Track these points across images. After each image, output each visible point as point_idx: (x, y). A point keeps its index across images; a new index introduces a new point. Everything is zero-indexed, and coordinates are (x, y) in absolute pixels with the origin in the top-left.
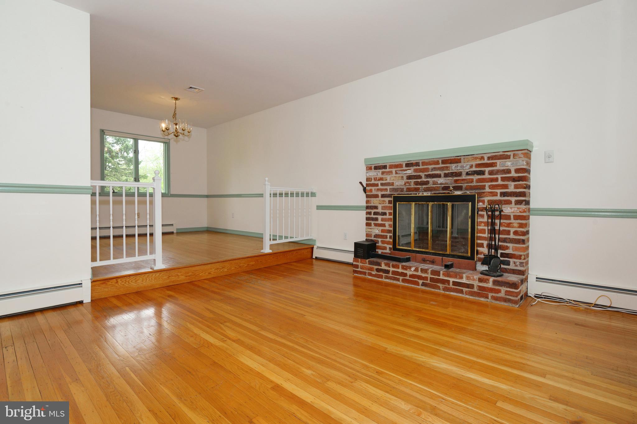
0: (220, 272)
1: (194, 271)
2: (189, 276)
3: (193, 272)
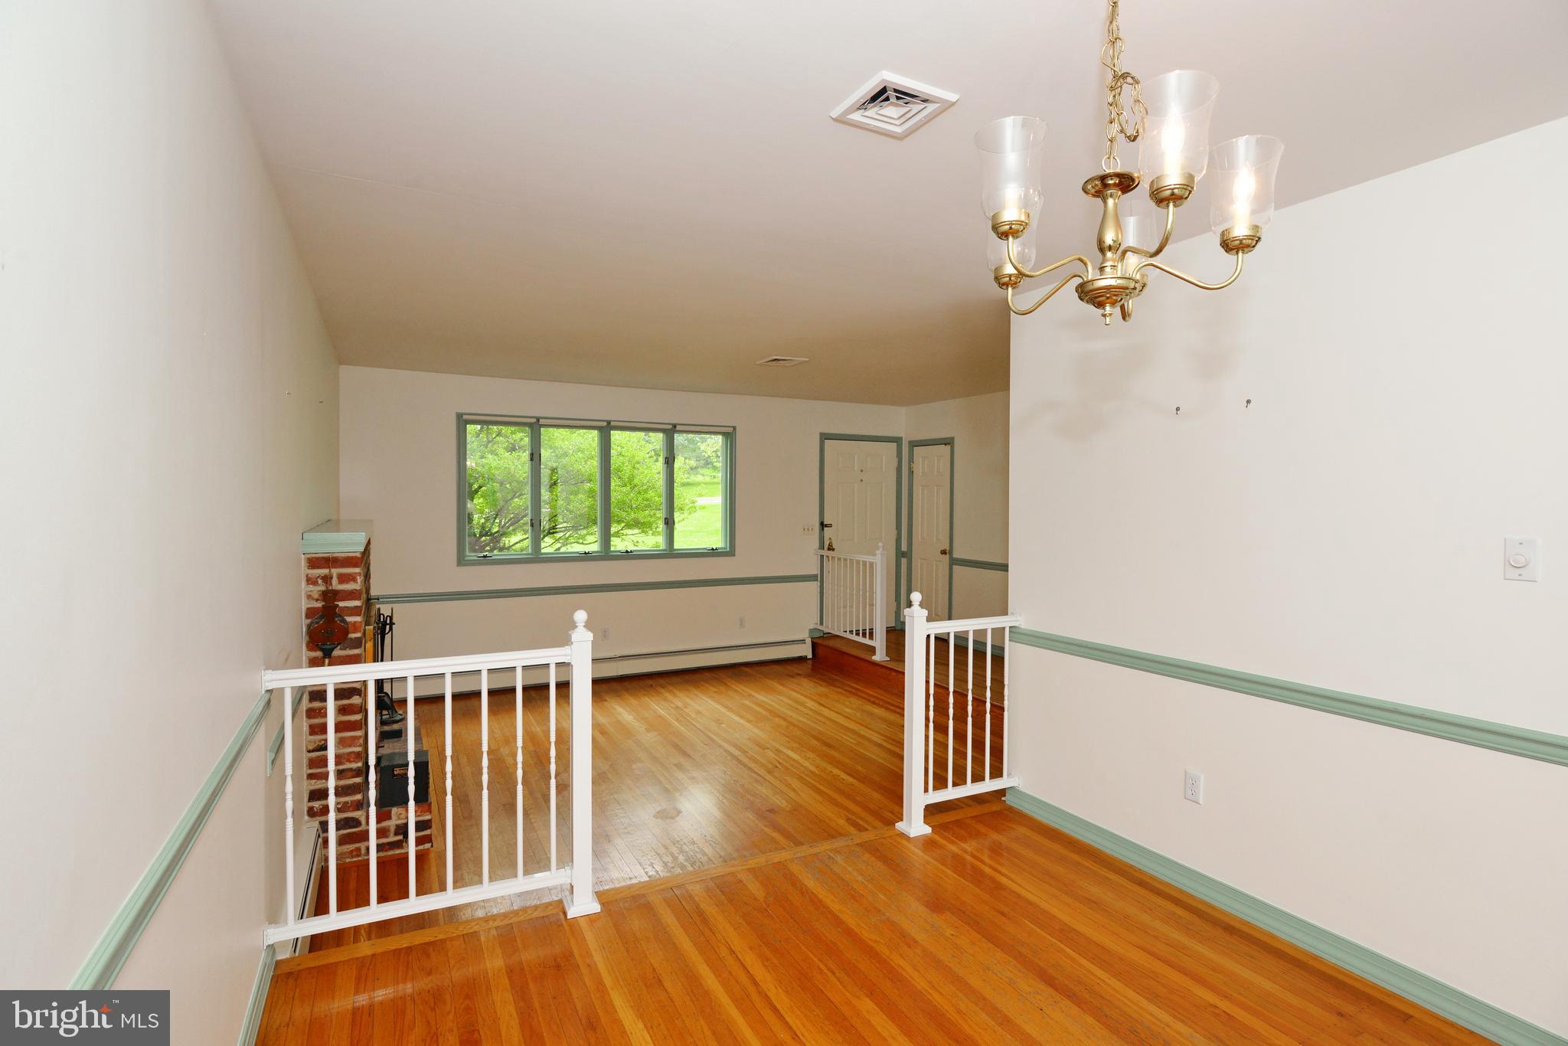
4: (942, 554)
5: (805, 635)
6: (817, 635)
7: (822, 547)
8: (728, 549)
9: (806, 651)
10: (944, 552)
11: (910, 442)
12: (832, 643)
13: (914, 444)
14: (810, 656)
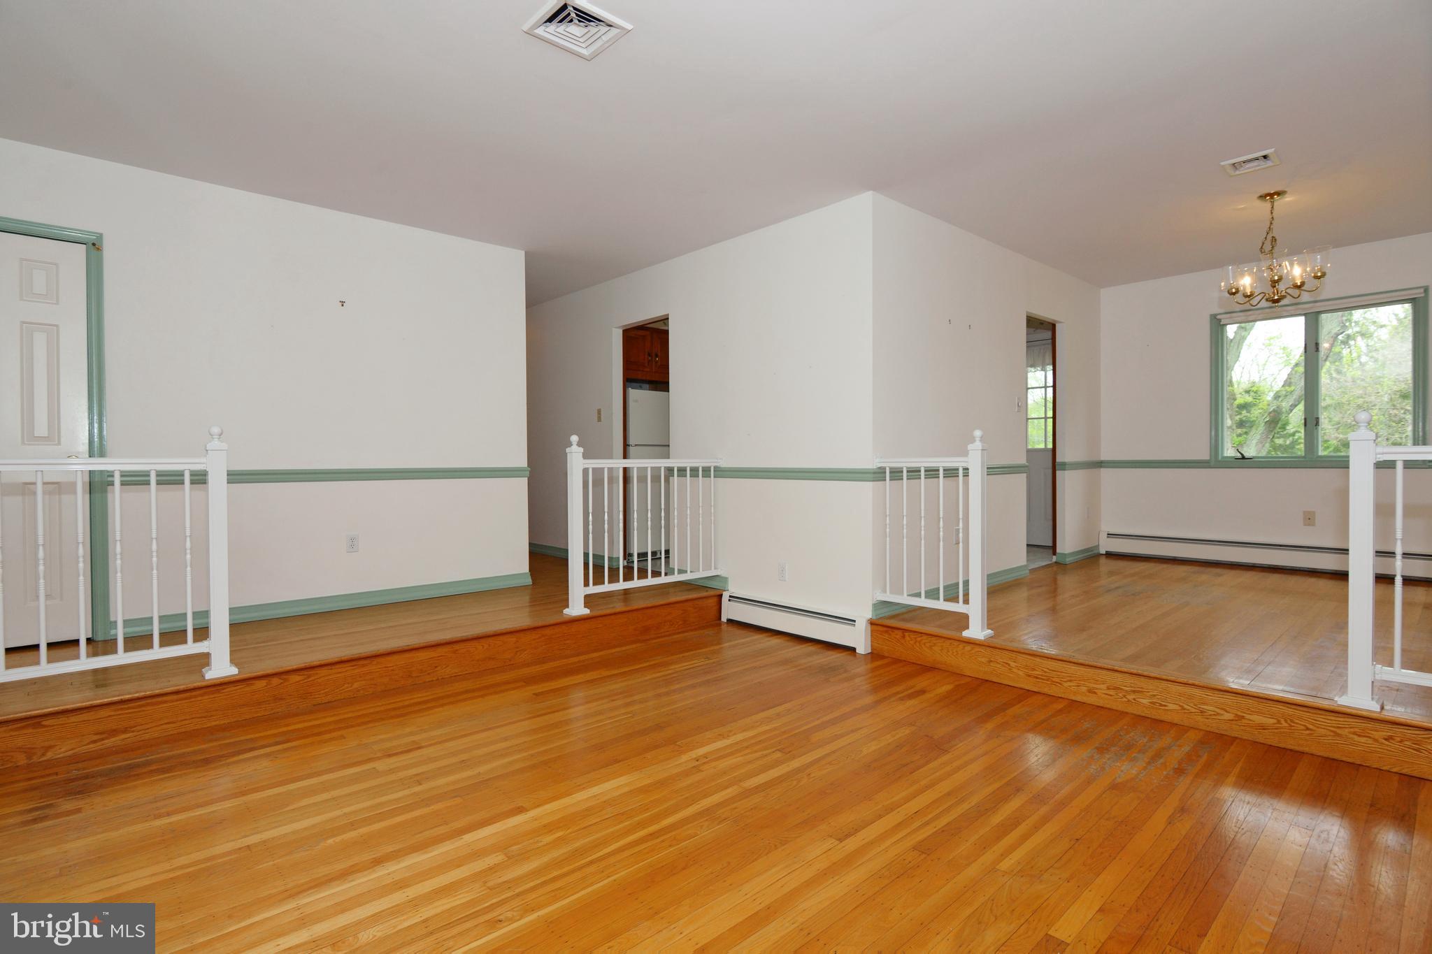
0: (1125, 699)
1: (1048, 671)
2: (1037, 678)
3: (1045, 672)
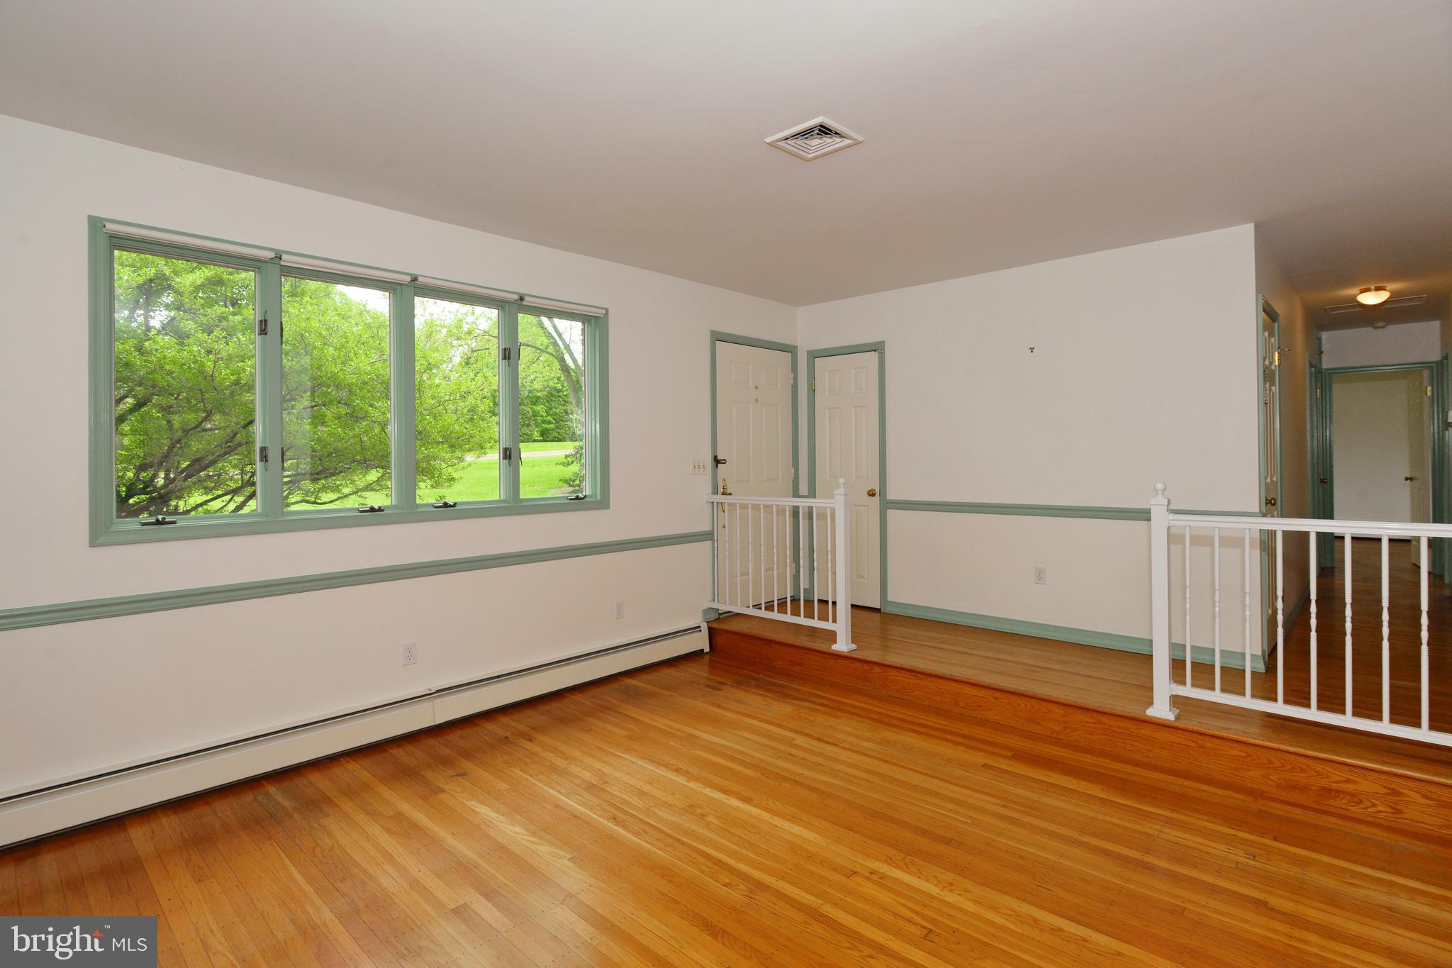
4: (870, 495)
5: (697, 619)
6: (713, 616)
7: (715, 492)
8: (599, 498)
9: (700, 642)
10: (872, 494)
11: (809, 352)
12: (733, 626)
13: (814, 355)
14: (707, 649)
